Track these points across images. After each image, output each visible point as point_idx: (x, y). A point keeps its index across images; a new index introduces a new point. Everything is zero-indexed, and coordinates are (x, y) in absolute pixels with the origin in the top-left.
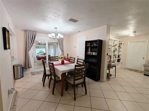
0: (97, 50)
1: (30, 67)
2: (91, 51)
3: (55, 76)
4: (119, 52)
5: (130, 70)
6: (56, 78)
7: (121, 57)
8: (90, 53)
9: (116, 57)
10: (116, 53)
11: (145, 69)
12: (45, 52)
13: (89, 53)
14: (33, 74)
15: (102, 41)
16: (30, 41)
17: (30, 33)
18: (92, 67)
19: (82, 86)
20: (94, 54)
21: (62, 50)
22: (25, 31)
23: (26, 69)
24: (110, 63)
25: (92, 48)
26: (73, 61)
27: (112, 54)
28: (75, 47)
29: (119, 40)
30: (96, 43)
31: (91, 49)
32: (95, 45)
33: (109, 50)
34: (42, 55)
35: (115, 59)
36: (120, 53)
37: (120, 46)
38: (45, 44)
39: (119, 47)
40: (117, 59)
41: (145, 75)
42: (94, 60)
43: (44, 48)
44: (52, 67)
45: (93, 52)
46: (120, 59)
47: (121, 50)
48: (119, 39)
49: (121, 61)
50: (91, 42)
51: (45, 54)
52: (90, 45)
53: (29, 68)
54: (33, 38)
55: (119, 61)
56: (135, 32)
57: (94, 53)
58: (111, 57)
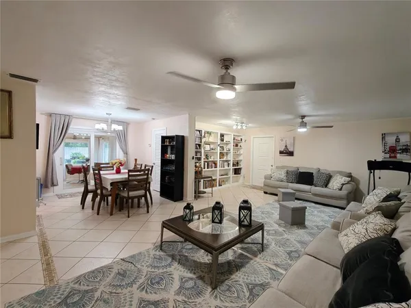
1: (55, 184)
3: (103, 188)
4: (236, 155)
6: (104, 192)
7: (242, 165)
9: (229, 164)
10: (231, 158)
11: (265, 182)
12: (87, 156)
13: (167, 155)
14: (60, 197)
15: (183, 137)
16: (58, 133)
17: (58, 119)
20: (173, 157)
21: (125, 151)
22: (50, 115)
23: (46, 187)
27: (218, 160)
28: (149, 145)
29: (233, 134)
31: (171, 150)
33: (212, 151)
34: (79, 162)
35: (226, 167)
36: (239, 158)
37: (239, 144)
38: (88, 138)
39: (236, 146)
40: (232, 167)
41: (265, 193)
43: (86, 145)
44: (99, 179)
45: (172, 154)
46: (240, 169)
47: (242, 151)
49: (243, 172)
50: (171, 138)
51: (88, 160)
52: (169, 143)
53: (53, 185)
54: (65, 129)
58: (216, 164)
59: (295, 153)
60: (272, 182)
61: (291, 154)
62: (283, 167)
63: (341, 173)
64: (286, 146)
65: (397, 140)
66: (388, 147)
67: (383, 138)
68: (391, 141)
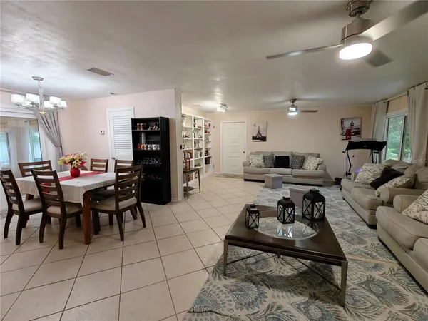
0: (158, 138)
2: (147, 143)
4: (207, 143)
5: (228, 176)
7: (211, 154)
8: (145, 146)
9: (201, 153)
10: (202, 145)
11: (244, 169)
13: (143, 147)
15: (167, 120)
18: (152, 177)
19: (135, 218)
20: (154, 147)
21: (58, 144)
24: (188, 165)
25: (148, 134)
26: (104, 169)
27: (194, 148)
28: (103, 133)
29: (204, 118)
30: (156, 124)
31: (147, 138)
32: (155, 128)
33: (187, 138)
35: (200, 157)
36: (209, 146)
37: (208, 131)
39: (206, 132)
40: (204, 157)
41: (245, 180)
42: (154, 162)
45: (151, 143)
46: (209, 158)
47: (210, 138)
48: (204, 116)
49: (212, 160)
52: (144, 129)
55: (207, 161)
56: (225, 105)
57: (154, 145)
58: (191, 154)
59: (267, 139)
60: (252, 168)
61: (264, 139)
62: (257, 153)
63: (312, 155)
64: (259, 131)
65: (352, 124)
66: (345, 130)
67: (342, 122)
68: (347, 124)
